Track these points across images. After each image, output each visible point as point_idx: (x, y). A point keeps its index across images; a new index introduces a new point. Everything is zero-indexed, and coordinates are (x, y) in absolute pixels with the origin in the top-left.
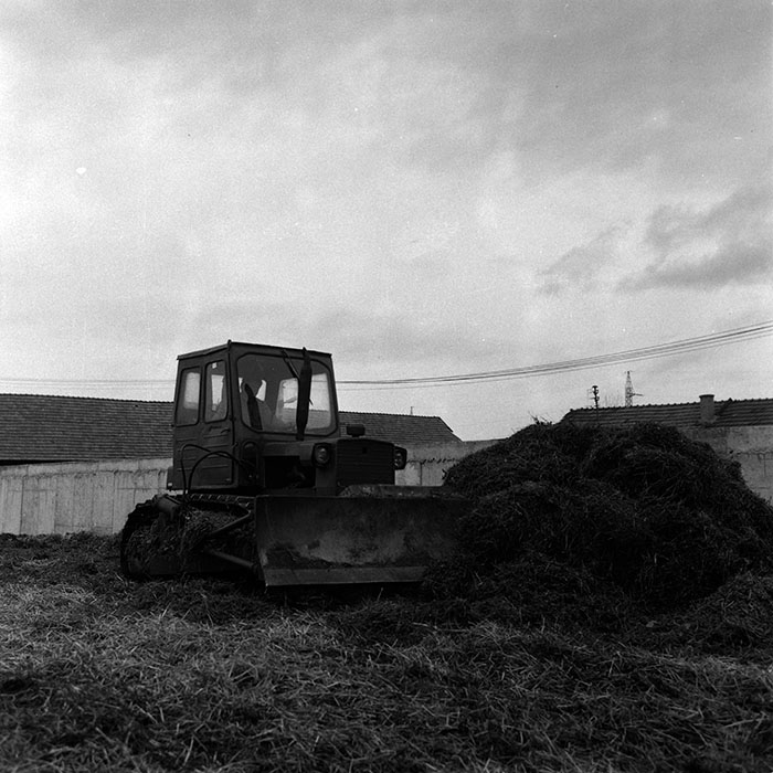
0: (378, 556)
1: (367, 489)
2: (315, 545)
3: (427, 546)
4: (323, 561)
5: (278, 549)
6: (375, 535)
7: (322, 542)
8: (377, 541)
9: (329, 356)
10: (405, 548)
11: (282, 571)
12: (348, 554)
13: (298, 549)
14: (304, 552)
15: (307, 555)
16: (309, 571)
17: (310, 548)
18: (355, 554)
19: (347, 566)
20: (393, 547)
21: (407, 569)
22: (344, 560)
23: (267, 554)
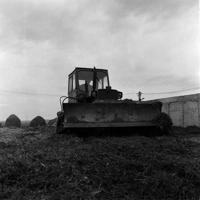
0: (105, 120)
1: (102, 101)
2: (84, 117)
3: (123, 117)
4: (85, 121)
5: (71, 118)
6: (104, 114)
7: (86, 116)
8: (105, 116)
9: (107, 70)
10: (115, 118)
11: (70, 124)
12: (95, 120)
13: (77, 118)
14: (80, 119)
15: (80, 120)
16: (79, 124)
17: (82, 118)
18: (97, 120)
19: (94, 123)
20: (110, 117)
21: (114, 124)
22: (93, 121)
23: (67, 120)
